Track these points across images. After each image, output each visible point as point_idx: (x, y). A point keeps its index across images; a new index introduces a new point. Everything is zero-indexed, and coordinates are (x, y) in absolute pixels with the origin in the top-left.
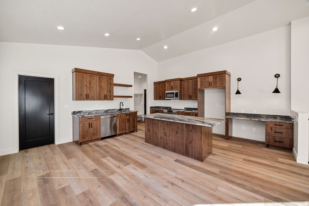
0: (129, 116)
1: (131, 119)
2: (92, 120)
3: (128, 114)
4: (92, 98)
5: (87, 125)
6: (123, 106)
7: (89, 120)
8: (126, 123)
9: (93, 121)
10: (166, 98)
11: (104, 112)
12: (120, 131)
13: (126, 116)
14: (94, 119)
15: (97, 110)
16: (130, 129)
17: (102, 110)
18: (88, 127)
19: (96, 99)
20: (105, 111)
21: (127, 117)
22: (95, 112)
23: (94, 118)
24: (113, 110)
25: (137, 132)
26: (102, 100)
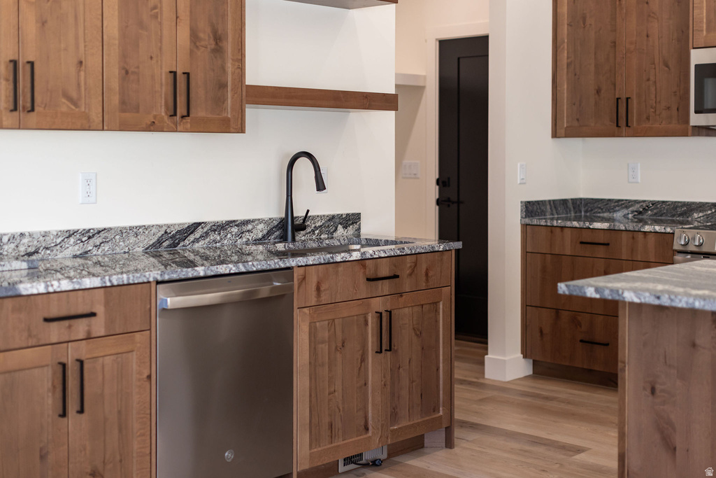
0: (385, 287)
1: (406, 316)
2: (81, 327)
3: (384, 271)
4: (65, 106)
5: (45, 380)
6: (320, 186)
7: (55, 332)
8: (363, 359)
9: (89, 338)
10: (696, 119)
11: (154, 250)
12: (314, 440)
13: (363, 290)
14: (98, 326)
15: (90, 234)
16: (394, 416)
17: (135, 231)
18: (50, 402)
19: (95, 114)
20: (159, 242)
21: (378, 304)
22: (78, 250)
23: (100, 309)
24: (221, 227)
25: (449, 444)
26: (152, 127)
